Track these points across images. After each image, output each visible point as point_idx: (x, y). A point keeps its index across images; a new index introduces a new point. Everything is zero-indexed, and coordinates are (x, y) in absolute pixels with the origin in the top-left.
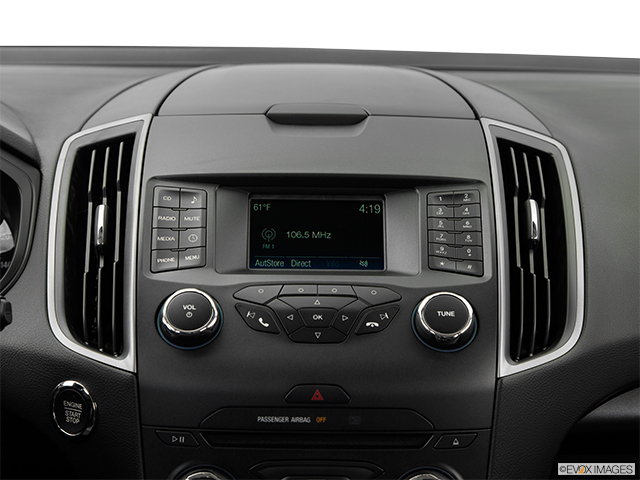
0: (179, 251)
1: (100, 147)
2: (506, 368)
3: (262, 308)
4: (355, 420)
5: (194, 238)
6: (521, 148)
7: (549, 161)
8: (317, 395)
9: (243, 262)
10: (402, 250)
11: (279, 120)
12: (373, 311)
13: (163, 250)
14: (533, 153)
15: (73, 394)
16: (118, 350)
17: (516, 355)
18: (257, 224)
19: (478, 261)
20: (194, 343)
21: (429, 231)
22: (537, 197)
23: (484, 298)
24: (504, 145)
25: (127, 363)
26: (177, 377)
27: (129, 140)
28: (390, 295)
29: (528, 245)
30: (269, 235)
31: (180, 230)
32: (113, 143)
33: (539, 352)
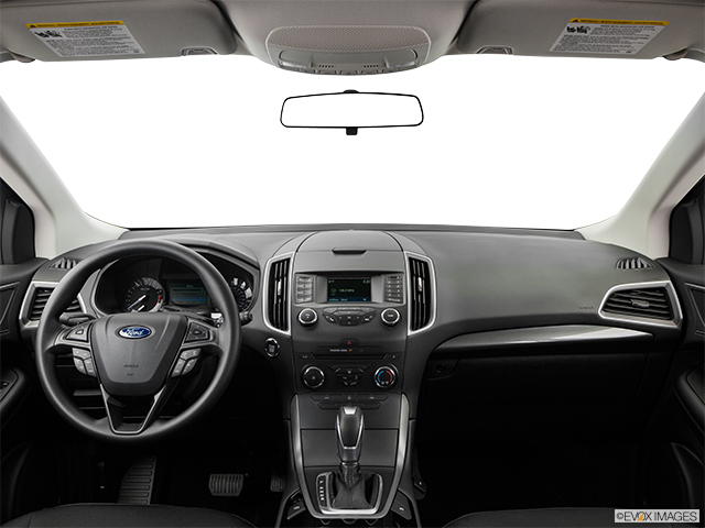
0: (304, 297)
1: (279, 262)
2: (410, 333)
3: (331, 315)
4: (362, 350)
5: (309, 292)
6: (416, 260)
7: (426, 264)
8: (349, 343)
9: (325, 300)
10: (377, 294)
11: (336, 252)
12: (367, 315)
13: (299, 296)
14: (420, 262)
15: (272, 343)
16: (286, 329)
17: (413, 329)
18: (330, 287)
19: (401, 298)
20: (310, 326)
21: (386, 288)
22: (421, 277)
23: (403, 311)
24: (411, 259)
25: (288, 333)
26: (305, 337)
27: (288, 260)
28: (373, 310)
29: (418, 292)
30: (334, 291)
31: (304, 290)
32: (283, 261)
33: (421, 327)
